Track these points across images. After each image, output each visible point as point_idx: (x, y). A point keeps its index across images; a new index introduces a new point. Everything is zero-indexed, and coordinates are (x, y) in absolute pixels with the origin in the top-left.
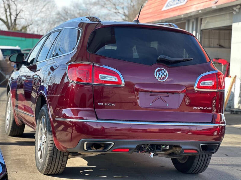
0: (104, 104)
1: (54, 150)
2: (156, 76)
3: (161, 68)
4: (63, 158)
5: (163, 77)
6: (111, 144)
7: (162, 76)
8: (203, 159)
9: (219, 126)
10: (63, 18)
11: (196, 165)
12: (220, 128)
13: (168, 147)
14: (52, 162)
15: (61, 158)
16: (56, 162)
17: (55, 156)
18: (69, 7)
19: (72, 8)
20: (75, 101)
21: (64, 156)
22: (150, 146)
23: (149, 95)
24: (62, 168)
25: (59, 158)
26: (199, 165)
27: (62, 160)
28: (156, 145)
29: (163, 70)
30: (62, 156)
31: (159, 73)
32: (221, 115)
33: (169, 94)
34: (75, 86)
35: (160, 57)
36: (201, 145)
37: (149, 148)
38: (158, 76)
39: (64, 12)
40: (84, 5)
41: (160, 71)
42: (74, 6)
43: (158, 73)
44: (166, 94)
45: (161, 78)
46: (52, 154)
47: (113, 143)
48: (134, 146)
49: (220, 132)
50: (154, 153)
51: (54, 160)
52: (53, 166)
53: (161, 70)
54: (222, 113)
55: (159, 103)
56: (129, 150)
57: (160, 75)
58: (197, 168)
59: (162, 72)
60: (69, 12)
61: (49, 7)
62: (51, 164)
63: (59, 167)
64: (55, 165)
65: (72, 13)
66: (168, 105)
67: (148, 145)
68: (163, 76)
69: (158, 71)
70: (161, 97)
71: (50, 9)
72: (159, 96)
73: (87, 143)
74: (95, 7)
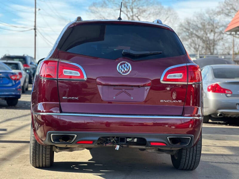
0: (68, 98)
1: (36, 144)
2: (118, 70)
3: (125, 62)
4: (46, 151)
5: (126, 71)
6: (74, 136)
7: (124, 70)
8: (191, 154)
9: (194, 119)
10: (185, 30)
11: (185, 161)
12: (194, 120)
13: (135, 140)
14: (36, 155)
15: (44, 151)
16: (40, 155)
17: (37, 149)
18: (192, 18)
19: (195, 19)
20: (46, 96)
21: (47, 149)
22: (116, 139)
23: (113, 88)
24: (47, 161)
25: (42, 151)
26: (188, 161)
27: (45, 153)
28: (120, 138)
29: (126, 64)
30: (44, 149)
31: (122, 67)
32: (198, 109)
33: (133, 87)
34: (46, 82)
35: (123, 51)
36: (168, 137)
37: (116, 141)
38: (121, 70)
39: (187, 23)
40: (207, 15)
41: (123, 65)
42: (197, 17)
43: (120, 66)
44: (131, 87)
45: (124, 72)
46: (35, 147)
47: (76, 136)
48: (96, 138)
49: (194, 124)
50: (120, 146)
51: (37, 153)
52: (37, 158)
53: (124, 63)
54: (199, 106)
55: (123, 97)
56: (92, 142)
57: (122, 68)
58: (187, 163)
59: (125, 66)
60: (191, 22)
61: (172, 20)
62: (36, 157)
63: (44, 160)
64: (39, 158)
65: (195, 23)
66: (132, 98)
67: (114, 137)
68: (126, 69)
69: (121, 65)
70: (126, 90)
71: (172, 21)
72: (124, 90)
73: (53, 135)
74: (219, 17)
